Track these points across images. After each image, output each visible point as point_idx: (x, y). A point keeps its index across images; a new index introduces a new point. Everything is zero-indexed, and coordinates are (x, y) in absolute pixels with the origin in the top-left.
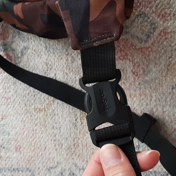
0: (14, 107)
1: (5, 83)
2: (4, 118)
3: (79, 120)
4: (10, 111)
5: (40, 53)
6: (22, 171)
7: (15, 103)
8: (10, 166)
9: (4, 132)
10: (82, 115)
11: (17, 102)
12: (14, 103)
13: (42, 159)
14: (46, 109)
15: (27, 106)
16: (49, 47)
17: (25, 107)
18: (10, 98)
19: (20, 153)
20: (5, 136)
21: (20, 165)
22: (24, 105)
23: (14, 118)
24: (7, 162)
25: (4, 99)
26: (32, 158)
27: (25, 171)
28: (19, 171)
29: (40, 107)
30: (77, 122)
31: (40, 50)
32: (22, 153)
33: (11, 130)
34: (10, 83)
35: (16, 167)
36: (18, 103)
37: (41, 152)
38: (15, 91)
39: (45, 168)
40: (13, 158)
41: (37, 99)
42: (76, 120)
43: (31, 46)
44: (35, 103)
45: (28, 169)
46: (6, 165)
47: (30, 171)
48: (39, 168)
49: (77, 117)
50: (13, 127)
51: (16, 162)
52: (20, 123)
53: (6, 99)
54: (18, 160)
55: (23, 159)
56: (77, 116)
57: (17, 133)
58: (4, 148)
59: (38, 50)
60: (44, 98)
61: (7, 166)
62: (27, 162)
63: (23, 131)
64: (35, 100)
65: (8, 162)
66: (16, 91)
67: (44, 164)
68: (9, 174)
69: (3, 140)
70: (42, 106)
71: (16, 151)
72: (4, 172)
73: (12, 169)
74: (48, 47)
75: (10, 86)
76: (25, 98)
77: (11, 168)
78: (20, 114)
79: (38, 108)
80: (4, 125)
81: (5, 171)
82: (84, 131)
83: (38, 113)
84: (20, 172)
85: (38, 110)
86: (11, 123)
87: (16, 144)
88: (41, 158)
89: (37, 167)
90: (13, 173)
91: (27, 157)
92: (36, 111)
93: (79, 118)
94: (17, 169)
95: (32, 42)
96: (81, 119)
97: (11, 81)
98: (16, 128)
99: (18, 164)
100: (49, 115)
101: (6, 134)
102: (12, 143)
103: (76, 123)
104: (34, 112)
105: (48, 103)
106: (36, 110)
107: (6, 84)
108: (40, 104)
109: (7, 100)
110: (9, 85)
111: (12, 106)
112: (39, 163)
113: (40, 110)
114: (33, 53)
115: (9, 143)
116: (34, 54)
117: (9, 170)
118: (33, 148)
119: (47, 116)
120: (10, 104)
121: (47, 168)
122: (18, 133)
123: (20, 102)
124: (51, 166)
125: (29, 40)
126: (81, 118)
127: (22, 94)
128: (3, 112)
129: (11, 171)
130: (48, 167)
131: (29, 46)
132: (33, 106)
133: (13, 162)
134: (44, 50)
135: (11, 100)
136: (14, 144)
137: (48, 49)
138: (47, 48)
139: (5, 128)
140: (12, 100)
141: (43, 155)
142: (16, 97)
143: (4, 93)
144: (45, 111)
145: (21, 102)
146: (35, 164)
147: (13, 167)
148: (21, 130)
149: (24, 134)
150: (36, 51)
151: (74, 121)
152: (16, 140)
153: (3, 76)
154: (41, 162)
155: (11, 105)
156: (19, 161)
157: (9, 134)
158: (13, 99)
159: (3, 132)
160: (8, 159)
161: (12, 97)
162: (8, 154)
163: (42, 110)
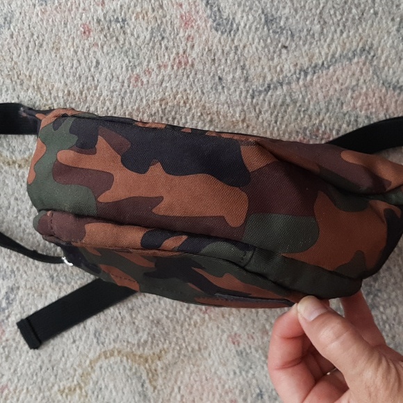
3: (147, 385)
5: (43, 289)
7: (20, 392)
10: (150, 375)
11: (23, 390)
12: (17, 394)
14: (83, 385)
15: (44, 391)
16: (57, 276)
17: (41, 395)
18: (7, 385)
22: (37, 392)
29: (69, 385)
30: (145, 389)
31: (41, 286)
36: (25, 391)
38: (12, 371)
41: (60, 371)
42: (143, 386)
43: (22, 283)
44: (58, 380)
49: (144, 381)
56: (143, 378)
59: (36, 286)
60: (72, 366)
64: (56, 376)
66: (15, 370)
70: (73, 381)
74: (55, 275)
76: (35, 378)
79: (66, 388)
82: (163, 399)
83: (69, 397)
85: (67, 391)
92: (64, 395)
93: (147, 381)
95: (21, 276)
96: (150, 382)
100: (90, 393)
103: (144, 391)
104: (60, 398)
105: (83, 373)
106: (63, 391)
108: (68, 379)
111: (15, 399)
113: (70, 389)
114: (29, 294)
116: (31, 295)
119: (86, 396)
120: (10, 397)
123: (27, 389)
125: (14, 273)
126: (150, 380)
127: (29, 373)
131: (18, 283)
132: (56, 388)
134: (48, 283)
135: (9, 390)
137: (55, 279)
138: (53, 279)
142: (19, 380)
144: (81, 388)
145: (30, 388)
150: (33, 288)
151: (140, 389)
155: (12, 397)
158: (14, 386)
161: (9, 383)
163: (75, 389)
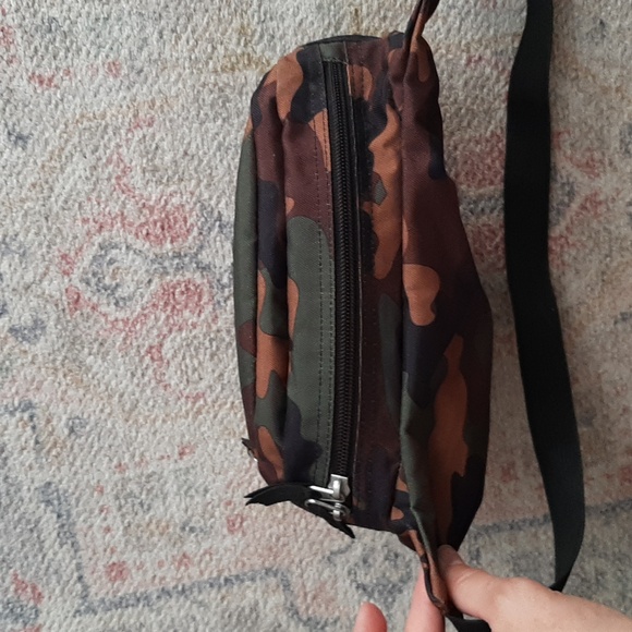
0: (215, 417)
1: (184, 358)
2: (187, 451)
4: (203, 429)
6: (253, 580)
8: (215, 575)
9: (190, 488)
13: (308, 536)
19: (244, 534)
20: (192, 497)
21: (244, 564)
23: (220, 446)
24: (203, 565)
25: (183, 400)
26: (278, 539)
27: (261, 578)
28: (242, 581)
32: (249, 532)
33: (210, 479)
34: (201, 357)
35: (234, 573)
37: (303, 520)
39: (320, 557)
40: (222, 551)
45: (268, 571)
46: (202, 573)
47: (275, 575)
48: (301, 562)
50: (217, 471)
51: (233, 559)
52: (239, 457)
53: (191, 400)
54: (238, 553)
55: (252, 549)
57: (231, 483)
58: (192, 530)
61: (206, 577)
62: (266, 553)
63: (247, 477)
65: (207, 563)
67: (315, 547)
68: (213, 595)
69: (186, 511)
71: (231, 532)
72: (196, 593)
73: (222, 581)
75: (200, 363)
77: (219, 576)
78: (235, 433)
80: (187, 471)
81: (200, 592)
84: (248, 583)
86: (209, 463)
87: (228, 512)
88: (305, 535)
89: (297, 560)
90: (223, 591)
91: (263, 542)
94: (237, 577)
97: (202, 351)
98: (227, 472)
99: (240, 564)
101: (197, 491)
102: (217, 514)
107: (188, 361)
109: (194, 403)
110: (196, 362)
112: (300, 549)
115: (207, 516)
117: (212, 585)
118: (280, 515)
121: (323, 557)
122: (235, 484)
124: (335, 548)
128: (183, 436)
129: (220, 587)
130: (328, 553)
133: (225, 562)
136: (222, 514)
139: (191, 477)
140: (209, 400)
141: (309, 527)
143: (182, 386)
146: (289, 552)
147: (226, 574)
148: (243, 474)
149: (250, 483)
152: (229, 503)
153: (178, 339)
154: (306, 544)
156: (242, 554)
157: (206, 491)
159: (185, 487)
160: (208, 557)
162: (205, 545)
